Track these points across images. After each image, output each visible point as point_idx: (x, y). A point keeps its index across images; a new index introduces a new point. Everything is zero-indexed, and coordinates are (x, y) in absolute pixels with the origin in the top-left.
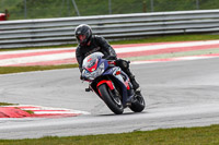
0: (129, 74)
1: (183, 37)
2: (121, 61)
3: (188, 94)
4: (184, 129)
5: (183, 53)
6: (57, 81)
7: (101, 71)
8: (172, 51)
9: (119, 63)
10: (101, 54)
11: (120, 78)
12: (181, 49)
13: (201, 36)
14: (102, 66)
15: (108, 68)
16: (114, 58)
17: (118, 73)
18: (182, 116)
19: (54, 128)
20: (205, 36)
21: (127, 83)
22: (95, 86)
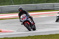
0: (33, 20)
1: (41, 11)
2: (31, 17)
3: (43, 26)
4: (42, 35)
5: (42, 15)
6: (8, 23)
7: (25, 19)
8: (39, 14)
9: (30, 17)
10: (25, 15)
11: (30, 21)
12: (42, 14)
13: (46, 11)
14: (26, 18)
15: (27, 19)
16: (29, 16)
17: (30, 20)
18: (42, 32)
19: (7, 35)
20: (47, 10)
21: (32, 23)
22: (24, 23)
